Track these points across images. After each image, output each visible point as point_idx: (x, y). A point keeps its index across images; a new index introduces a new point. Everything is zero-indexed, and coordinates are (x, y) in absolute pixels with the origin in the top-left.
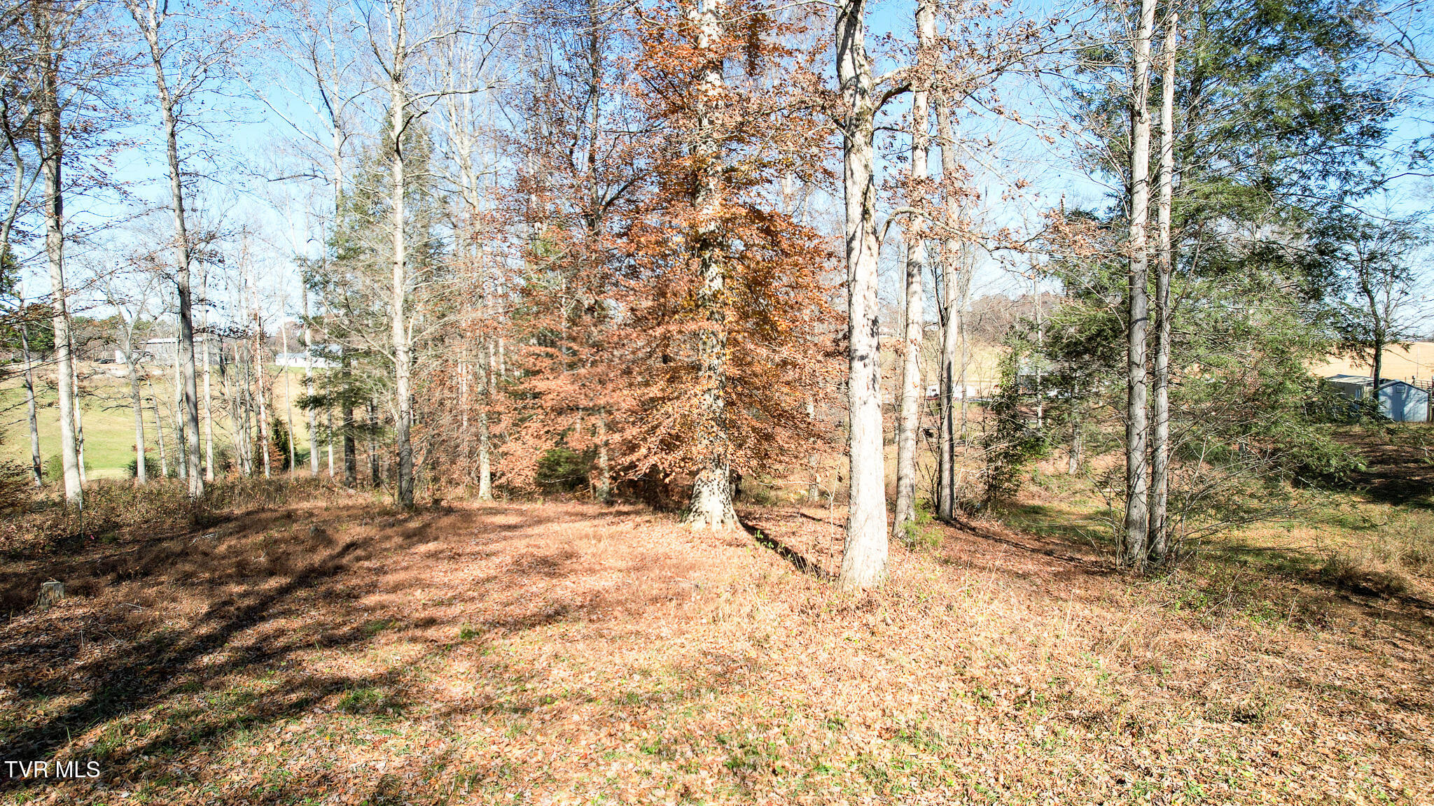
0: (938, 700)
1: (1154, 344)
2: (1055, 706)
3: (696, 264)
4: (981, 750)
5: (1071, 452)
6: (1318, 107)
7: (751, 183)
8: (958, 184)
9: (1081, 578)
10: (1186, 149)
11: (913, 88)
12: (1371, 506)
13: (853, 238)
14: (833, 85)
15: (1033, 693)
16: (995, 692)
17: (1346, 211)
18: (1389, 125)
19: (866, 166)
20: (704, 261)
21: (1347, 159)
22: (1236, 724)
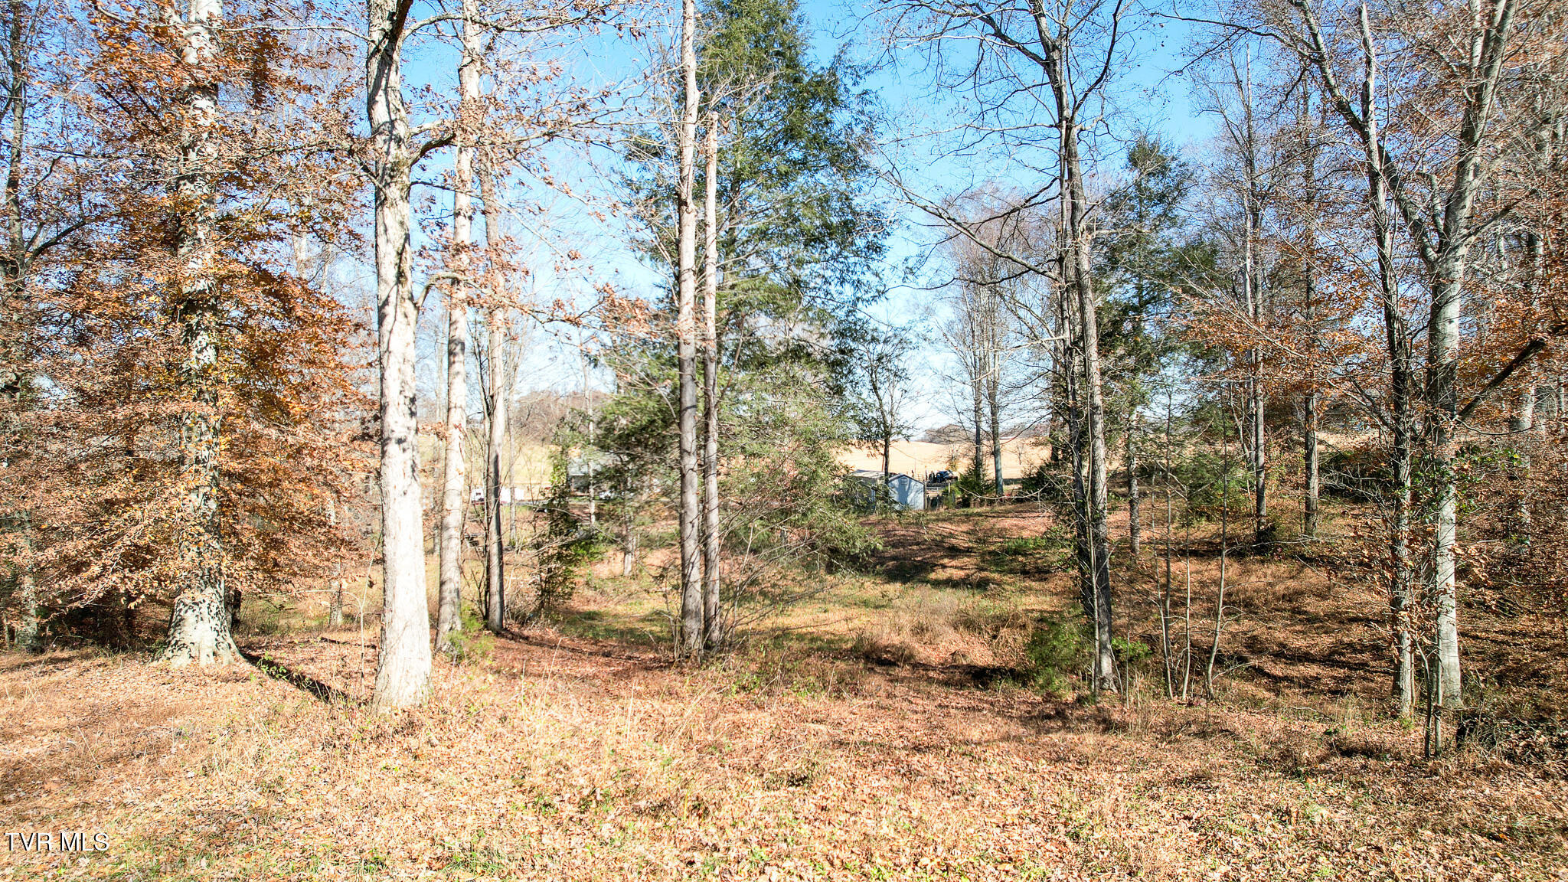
0: (495, 817)
1: (704, 430)
2: (621, 802)
3: (177, 330)
4: (546, 860)
5: (626, 551)
6: (835, 220)
7: (257, 237)
8: (505, 258)
9: (641, 674)
10: (728, 245)
11: (458, 141)
12: (887, 586)
13: (386, 303)
14: (363, 129)
15: (598, 791)
16: (558, 798)
17: (859, 315)
18: (887, 242)
19: (402, 223)
20: (189, 327)
21: (858, 269)
22: (791, 789)
